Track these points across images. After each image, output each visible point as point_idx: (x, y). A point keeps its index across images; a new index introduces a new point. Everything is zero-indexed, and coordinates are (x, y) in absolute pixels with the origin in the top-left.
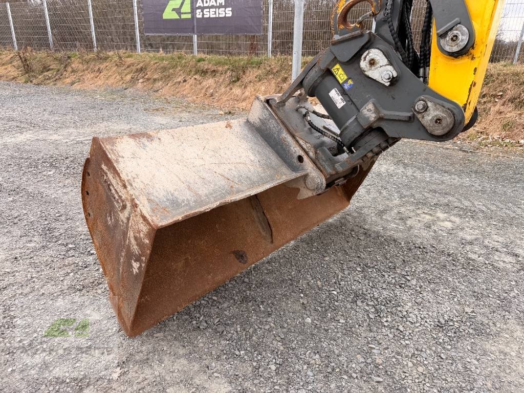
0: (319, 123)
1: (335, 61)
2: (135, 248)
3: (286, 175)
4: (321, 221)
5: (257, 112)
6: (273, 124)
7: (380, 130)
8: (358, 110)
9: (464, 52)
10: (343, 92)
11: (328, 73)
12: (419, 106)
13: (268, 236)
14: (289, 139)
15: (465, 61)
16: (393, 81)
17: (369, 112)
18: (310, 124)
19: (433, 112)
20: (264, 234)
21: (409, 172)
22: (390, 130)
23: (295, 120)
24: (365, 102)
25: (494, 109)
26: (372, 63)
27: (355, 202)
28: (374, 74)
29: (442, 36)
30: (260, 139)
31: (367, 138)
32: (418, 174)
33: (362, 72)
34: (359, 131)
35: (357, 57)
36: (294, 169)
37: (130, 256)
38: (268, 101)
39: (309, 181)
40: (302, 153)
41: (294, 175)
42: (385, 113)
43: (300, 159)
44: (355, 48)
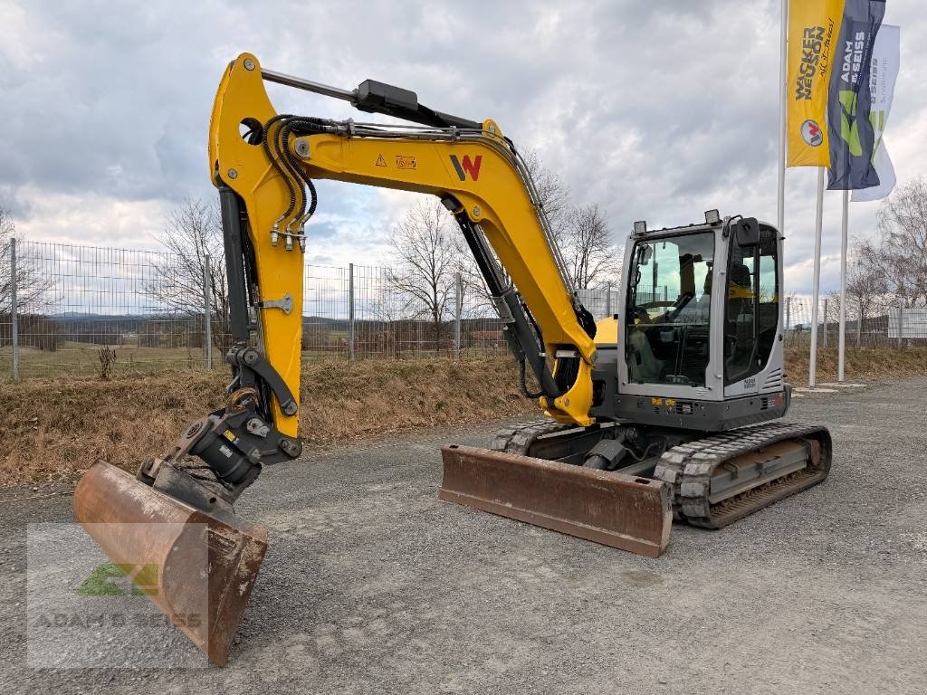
1: (226, 429)
6: (184, 481)
10: (230, 445)
11: (220, 436)
14: (201, 488)
15: (293, 417)
16: (268, 434)
17: (255, 454)
24: (251, 449)
26: (254, 426)
28: (257, 432)
29: (284, 408)
33: (247, 433)
34: (248, 468)
35: (245, 424)
37: (239, 581)
40: (213, 496)
42: (265, 452)
43: (213, 500)
44: (242, 420)
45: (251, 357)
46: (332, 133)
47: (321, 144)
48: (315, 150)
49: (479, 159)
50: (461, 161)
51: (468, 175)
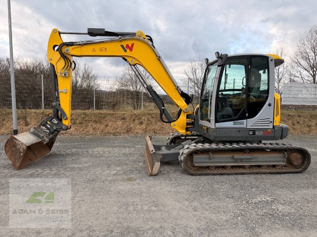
0: (46, 130)
1: (48, 121)
2: (22, 151)
3: (40, 140)
4: (45, 154)
5: (32, 130)
6: (36, 132)
7: (57, 130)
8: (53, 128)
9: (67, 119)
10: (49, 125)
11: (46, 122)
12: (62, 126)
13: (35, 157)
14: (40, 134)
15: (67, 120)
16: (58, 123)
17: (55, 128)
18: (43, 131)
19: (64, 127)
20: (34, 156)
21: (65, 144)
22: (59, 130)
23: (40, 130)
24: (54, 126)
25: (90, 125)
26: (54, 121)
27: (53, 149)
28: (54, 122)
29: (63, 117)
30: (34, 135)
31: (55, 132)
32: (68, 144)
33: (52, 122)
34: (53, 131)
35: (51, 120)
36: (42, 139)
37: (21, 152)
38: (34, 128)
39: (46, 141)
40: (43, 136)
41: (41, 140)
42: (57, 128)
43: (43, 137)
44: (51, 119)
45: (54, 104)
46: (77, 45)
47: (73, 49)
48: (71, 50)
49: (133, 45)
50: (125, 46)
51: (128, 50)
